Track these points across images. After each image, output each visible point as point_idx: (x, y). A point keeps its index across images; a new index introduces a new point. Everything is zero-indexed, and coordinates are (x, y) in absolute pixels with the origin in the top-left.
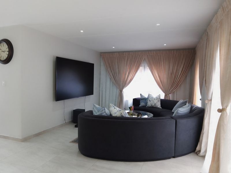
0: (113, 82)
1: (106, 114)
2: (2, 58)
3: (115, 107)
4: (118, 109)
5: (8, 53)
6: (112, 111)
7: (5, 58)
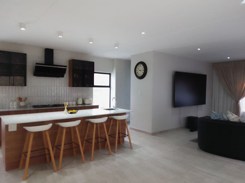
0: (227, 93)
1: (224, 119)
2: (139, 75)
3: (233, 114)
4: (236, 116)
5: (143, 71)
6: (229, 117)
7: (141, 75)
